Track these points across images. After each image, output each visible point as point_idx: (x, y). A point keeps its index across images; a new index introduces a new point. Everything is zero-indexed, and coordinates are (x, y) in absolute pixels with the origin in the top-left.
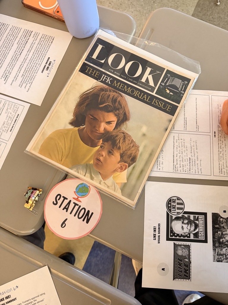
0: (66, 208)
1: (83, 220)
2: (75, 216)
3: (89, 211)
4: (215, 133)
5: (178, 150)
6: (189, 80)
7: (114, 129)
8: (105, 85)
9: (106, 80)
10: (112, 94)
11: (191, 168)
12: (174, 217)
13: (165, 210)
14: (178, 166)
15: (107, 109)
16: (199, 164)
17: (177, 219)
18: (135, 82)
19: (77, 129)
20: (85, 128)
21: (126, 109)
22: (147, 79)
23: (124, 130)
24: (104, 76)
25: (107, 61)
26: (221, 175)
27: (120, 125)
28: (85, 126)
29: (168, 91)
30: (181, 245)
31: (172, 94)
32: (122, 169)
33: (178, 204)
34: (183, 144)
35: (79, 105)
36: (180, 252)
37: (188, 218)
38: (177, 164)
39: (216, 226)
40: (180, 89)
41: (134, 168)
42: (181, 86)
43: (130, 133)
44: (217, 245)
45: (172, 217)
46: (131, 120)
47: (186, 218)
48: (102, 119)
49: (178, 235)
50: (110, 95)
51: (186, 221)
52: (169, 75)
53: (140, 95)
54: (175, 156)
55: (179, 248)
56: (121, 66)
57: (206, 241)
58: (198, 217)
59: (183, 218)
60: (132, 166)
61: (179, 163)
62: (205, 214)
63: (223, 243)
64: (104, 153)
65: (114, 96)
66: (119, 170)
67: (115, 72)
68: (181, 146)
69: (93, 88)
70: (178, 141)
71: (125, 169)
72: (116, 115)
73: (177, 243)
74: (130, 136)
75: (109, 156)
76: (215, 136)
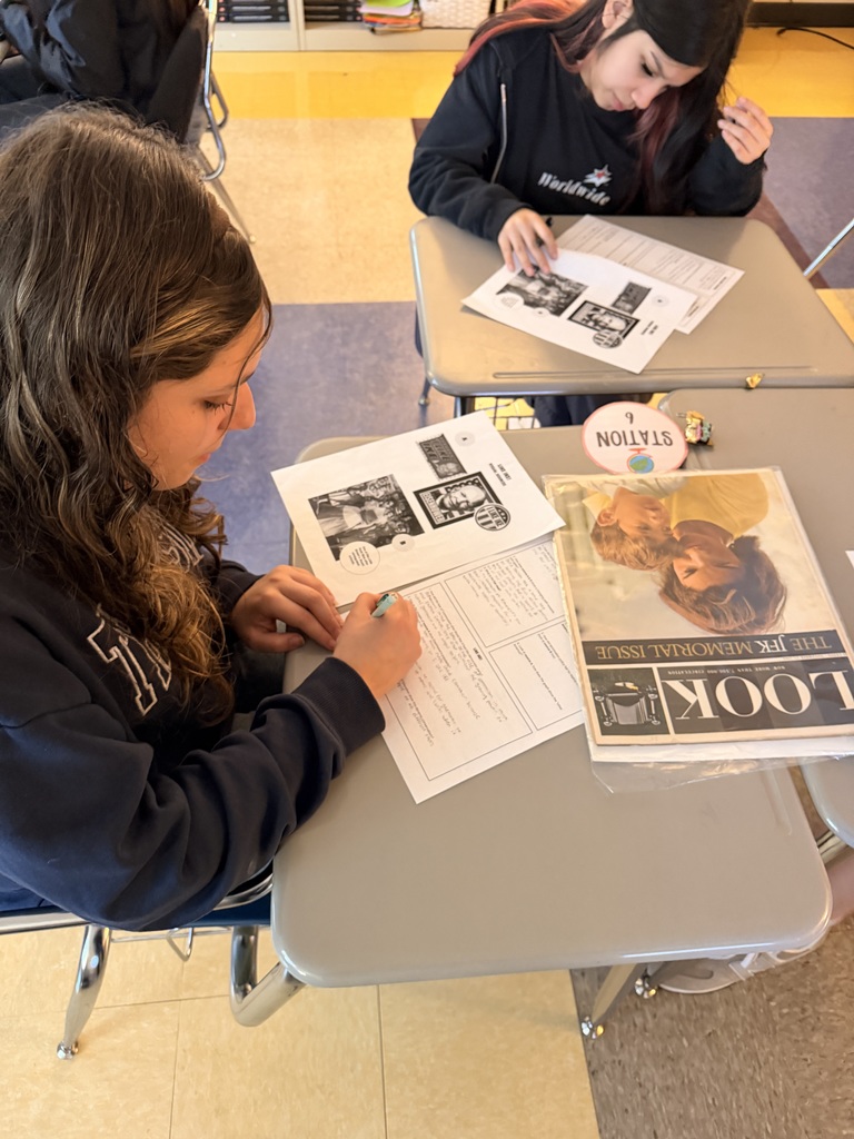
0: (644, 435)
1: (606, 433)
2: (624, 432)
3: (608, 444)
4: (479, 657)
5: (529, 593)
6: (605, 731)
7: (672, 565)
8: (763, 633)
9: (771, 643)
10: (732, 625)
11: (487, 576)
12: (486, 503)
13: (506, 505)
14: (511, 569)
15: (717, 592)
16: (476, 588)
17: (480, 503)
18: (712, 672)
19: (737, 536)
20: (725, 543)
21: (683, 610)
22: (692, 689)
23: (654, 574)
24: (781, 648)
25: (807, 681)
26: (426, 590)
27: (668, 576)
28: (728, 545)
29: (630, 685)
30: (454, 474)
31: (617, 684)
32: (605, 515)
33: (490, 522)
34: (528, 607)
35: (772, 575)
36: (451, 466)
37: (461, 511)
38: (516, 570)
39: (409, 518)
40: (610, 702)
41: (587, 526)
42: (611, 710)
43: (638, 573)
44: (396, 495)
45: (490, 501)
46: (656, 595)
47: (466, 509)
48: (708, 571)
49: (466, 484)
50: (736, 620)
51: (463, 505)
52: (654, 722)
53: (679, 650)
54: (528, 581)
55: (455, 471)
56: (769, 687)
57: (417, 493)
58: (446, 518)
59: (471, 508)
60: (592, 527)
61: (514, 573)
62: (435, 526)
63: (388, 501)
64: (654, 523)
65: (727, 622)
66: (608, 512)
67: (768, 669)
68: (529, 601)
69: (779, 615)
70: (540, 608)
71: (599, 518)
72: (691, 590)
73: (462, 475)
74: (634, 568)
75: (642, 523)
76: (476, 652)
